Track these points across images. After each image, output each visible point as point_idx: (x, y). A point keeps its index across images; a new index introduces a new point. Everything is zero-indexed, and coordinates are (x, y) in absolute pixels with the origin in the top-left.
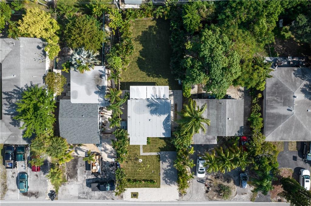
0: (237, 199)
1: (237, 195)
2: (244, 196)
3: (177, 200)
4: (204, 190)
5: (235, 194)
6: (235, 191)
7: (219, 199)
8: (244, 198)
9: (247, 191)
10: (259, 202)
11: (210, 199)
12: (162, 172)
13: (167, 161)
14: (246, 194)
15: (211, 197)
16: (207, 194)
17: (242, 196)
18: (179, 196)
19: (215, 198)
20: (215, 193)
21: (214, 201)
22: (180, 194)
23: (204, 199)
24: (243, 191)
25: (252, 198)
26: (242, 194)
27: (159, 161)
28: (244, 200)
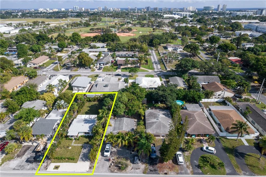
0: (132, 172)
1: (133, 169)
2: (138, 170)
3: (86, 171)
4: (108, 166)
5: (131, 169)
6: (131, 167)
7: (119, 172)
8: (138, 172)
9: (140, 167)
10: (150, 174)
11: (112, 171)
12: (82, 154)
13: (87, 148)
14: (139, 169)
15: (113, 170)
16: (110, 168)
17: (136, 170)
18: (89, 169)
19: (116, 171)
20: (116, 168)
21: (115, 173)
22: (90, 167)
23: (107, 171)
24: (137, 167)
25: (144, 171)
26: (137, 169)
27: (82, 148)
28: (138, 173)
